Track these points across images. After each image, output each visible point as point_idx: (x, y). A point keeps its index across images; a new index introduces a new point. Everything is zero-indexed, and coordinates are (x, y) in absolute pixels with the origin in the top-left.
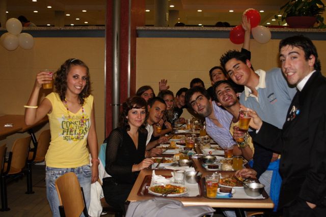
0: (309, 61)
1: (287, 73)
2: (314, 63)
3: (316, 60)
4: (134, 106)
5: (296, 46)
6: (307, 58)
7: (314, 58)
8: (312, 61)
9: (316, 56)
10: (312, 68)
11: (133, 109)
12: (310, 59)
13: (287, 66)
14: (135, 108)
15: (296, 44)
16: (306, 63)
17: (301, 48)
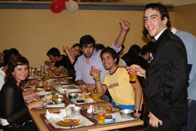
0: (164, 21)
1: (148, 29)
2: (167, 22)
3: (168, 21)
4: (19, 64)
5: (155, 9)
6: (162, 19)
7: (167, 19)
8: (165, 21)
9: (168, 18)
10: (165, 26)
11: (18, 66)
12: (164, 19)
13: (148, 23)
14: (20, 65)
15: (156, 8)
16: (161, 22)
17: (159, 11)
